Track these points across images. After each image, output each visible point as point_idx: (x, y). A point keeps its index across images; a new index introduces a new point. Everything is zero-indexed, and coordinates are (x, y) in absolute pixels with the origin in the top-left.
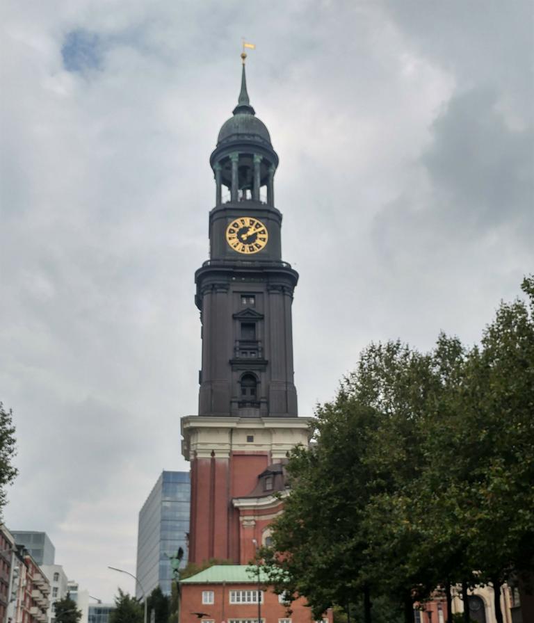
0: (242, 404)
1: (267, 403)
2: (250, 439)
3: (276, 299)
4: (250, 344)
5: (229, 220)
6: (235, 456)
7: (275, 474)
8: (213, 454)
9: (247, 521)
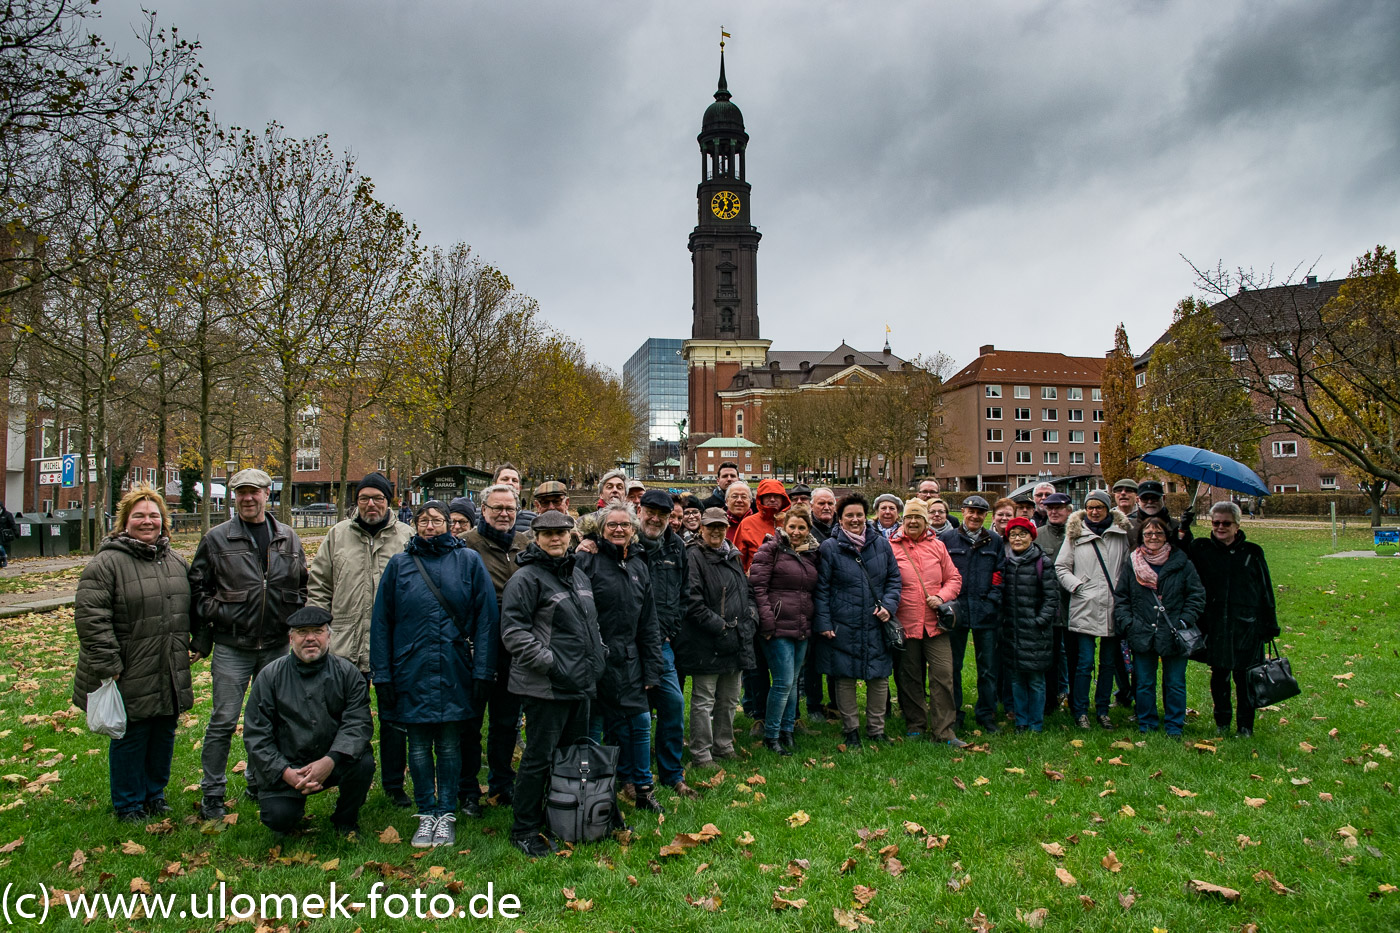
0: (723, 329)
1: (740, 329)
2: (728, 353)
3: (745, 254)
4: (728, 286)
5: (712, 193)
6: (718, 364)
7: (744, 376)
8: (705, 363)
9: (727, 406)
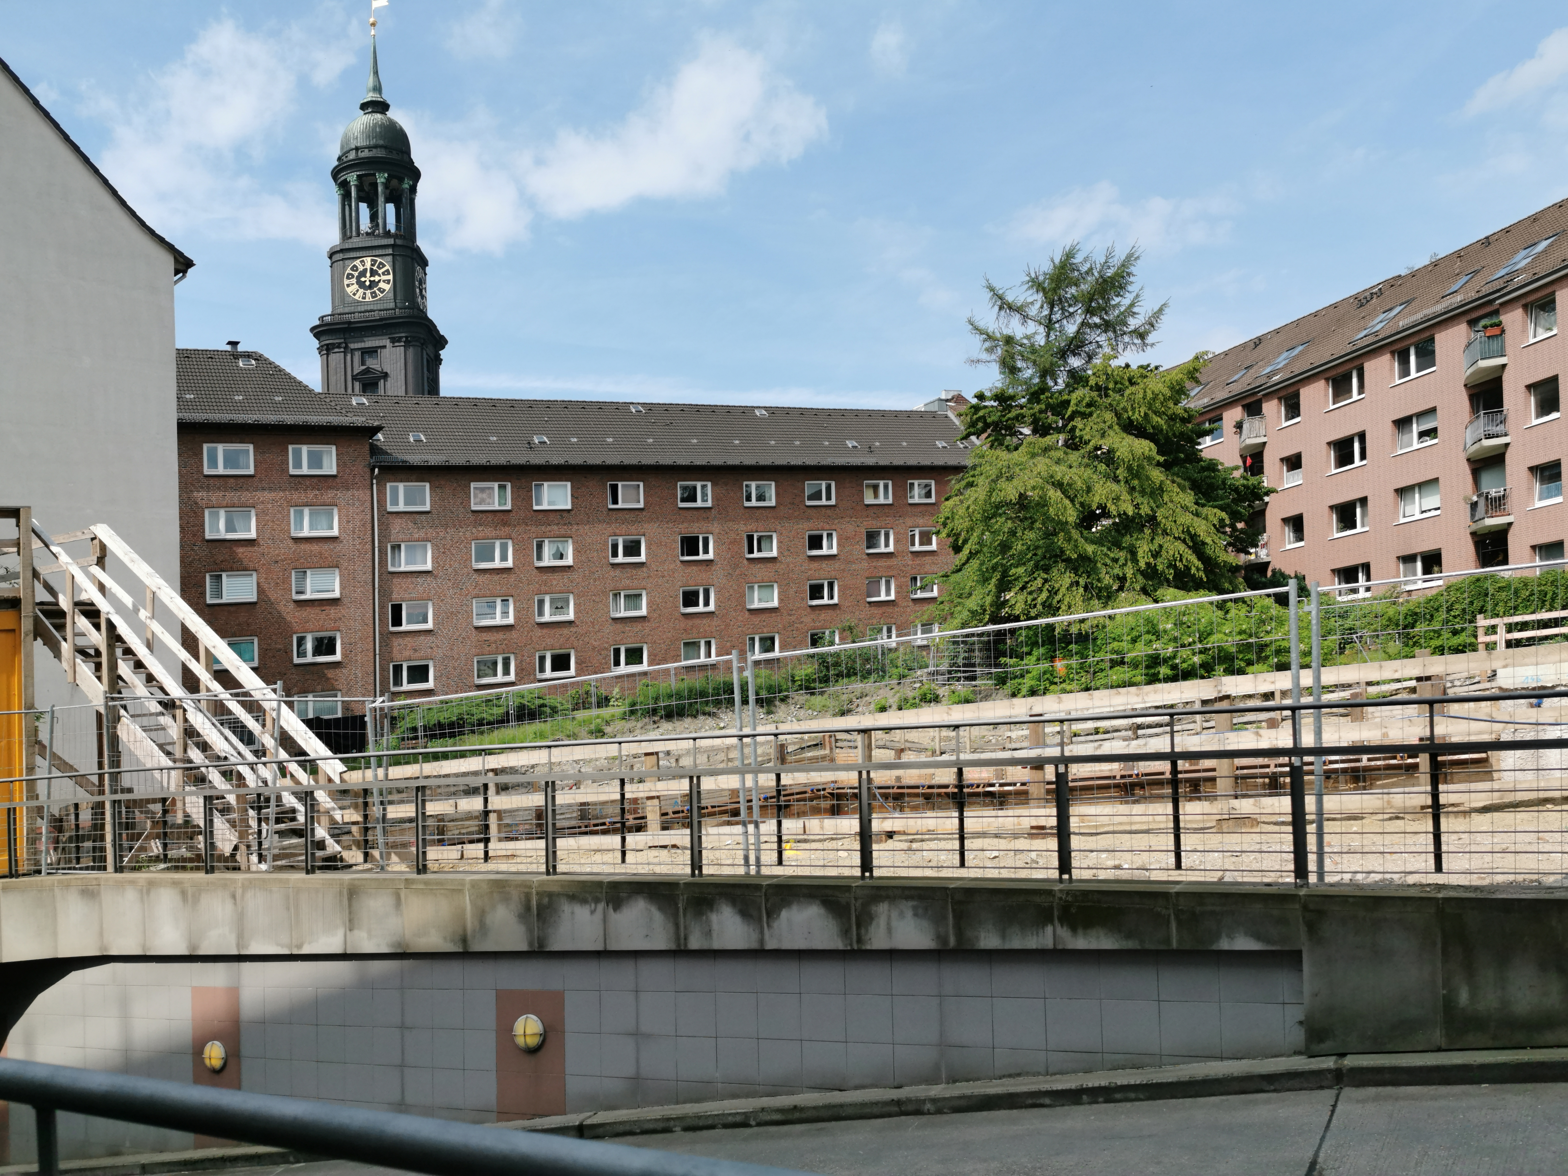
5: (347, 262)
